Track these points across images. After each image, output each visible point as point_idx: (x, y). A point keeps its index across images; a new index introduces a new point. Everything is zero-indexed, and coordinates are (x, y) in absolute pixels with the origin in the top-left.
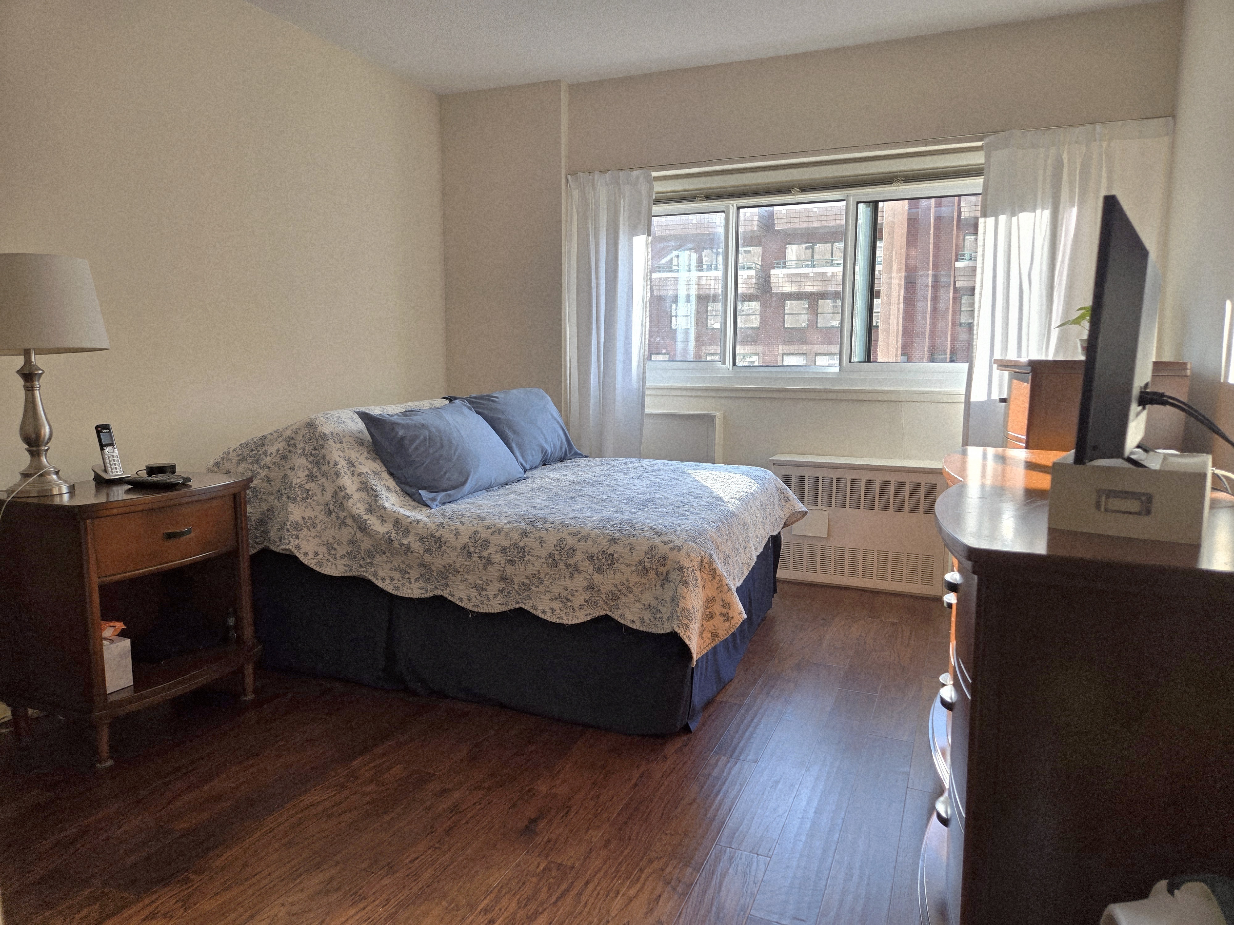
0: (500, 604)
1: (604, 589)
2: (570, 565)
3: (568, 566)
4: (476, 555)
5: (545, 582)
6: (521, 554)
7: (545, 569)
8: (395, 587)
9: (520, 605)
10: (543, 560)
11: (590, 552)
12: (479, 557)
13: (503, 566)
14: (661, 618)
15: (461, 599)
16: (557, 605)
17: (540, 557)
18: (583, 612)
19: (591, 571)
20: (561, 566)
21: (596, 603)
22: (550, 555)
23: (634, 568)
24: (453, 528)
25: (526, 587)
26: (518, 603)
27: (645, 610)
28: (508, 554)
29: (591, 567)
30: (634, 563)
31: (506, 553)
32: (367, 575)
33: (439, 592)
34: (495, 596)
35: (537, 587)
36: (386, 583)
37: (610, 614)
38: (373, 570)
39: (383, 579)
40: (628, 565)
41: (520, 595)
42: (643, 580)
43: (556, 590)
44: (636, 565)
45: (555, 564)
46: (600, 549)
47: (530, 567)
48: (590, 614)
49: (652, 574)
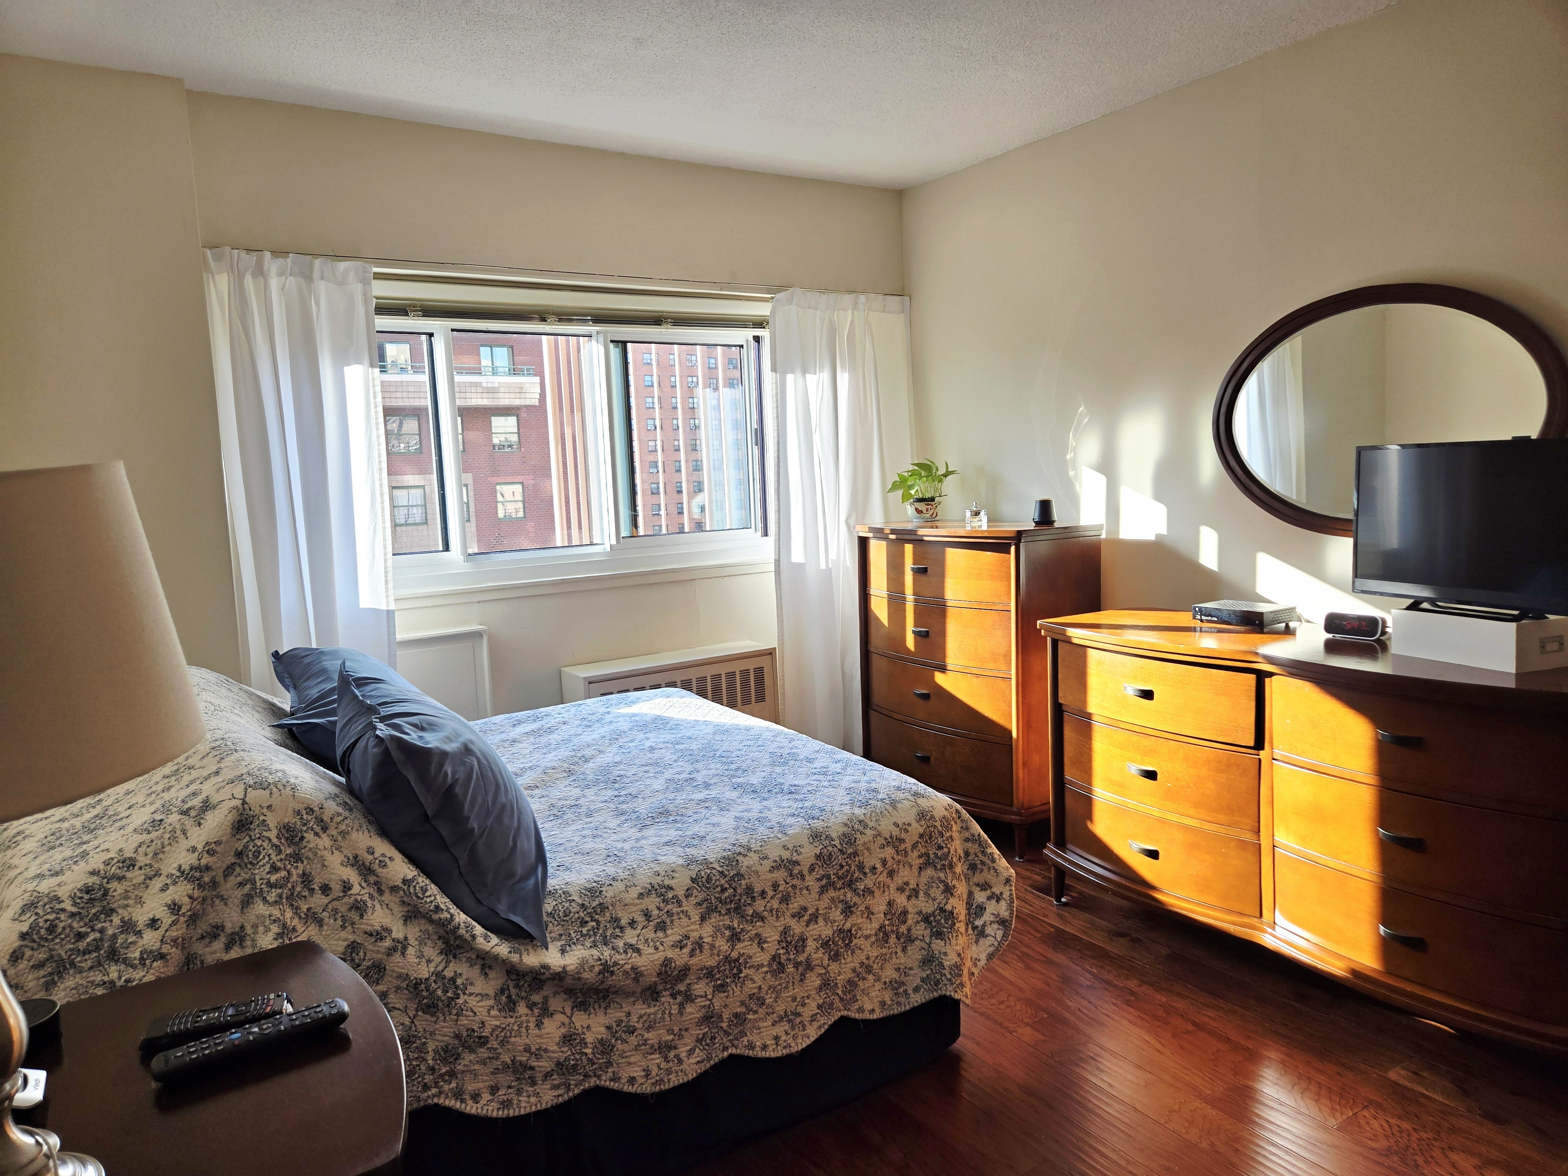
0: (698, 1062)
1: (841, 979)
2: (800, 963)
3: (797, 965)
4: (668, 993)
5: (767, 1001)
6: (735, 971)
7: (771, 980)
8: (503, 1103)
9: (730, 1051)
10: (765, 969)
11: (824, 936)
12: (671, 995)
13: (710, 997)
14: (905, 991)
15: (632, 1080)
16: (780, 1030)
17: (762, 965)
18: (816, 1024)
19: (826, 962)
20: (790, 969)
21: (831, 1005)
22: (774, 958)
23: (873, 939)
24: (628, 967)
25: (739, 1019)
26: (725, 1049)
27: (886, 988)
28: (717, 976)
29: (826, 957)
30: (873, 932)
31: (713, 976)
32: (441, 1101)
33: (593, 1082)
34: (691, 1052)
35: (756, 1012)
36: (483, 1102)
37: (845, 1013)
38: (453, 1085)
39: (476, 1097)
40: (867, 937)
41: (729, 1034)
42: (884, 951)
43: (780, 1008)
44: (876, 934)
45: (782, 968)
46: (835, 928)
47: (749, 984)
48: (824, 1024)
49: (893, 939)
